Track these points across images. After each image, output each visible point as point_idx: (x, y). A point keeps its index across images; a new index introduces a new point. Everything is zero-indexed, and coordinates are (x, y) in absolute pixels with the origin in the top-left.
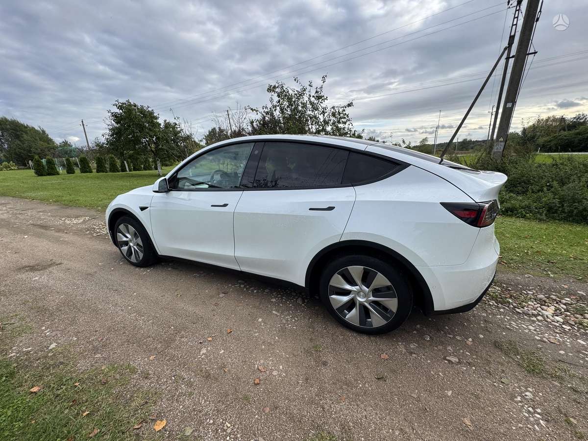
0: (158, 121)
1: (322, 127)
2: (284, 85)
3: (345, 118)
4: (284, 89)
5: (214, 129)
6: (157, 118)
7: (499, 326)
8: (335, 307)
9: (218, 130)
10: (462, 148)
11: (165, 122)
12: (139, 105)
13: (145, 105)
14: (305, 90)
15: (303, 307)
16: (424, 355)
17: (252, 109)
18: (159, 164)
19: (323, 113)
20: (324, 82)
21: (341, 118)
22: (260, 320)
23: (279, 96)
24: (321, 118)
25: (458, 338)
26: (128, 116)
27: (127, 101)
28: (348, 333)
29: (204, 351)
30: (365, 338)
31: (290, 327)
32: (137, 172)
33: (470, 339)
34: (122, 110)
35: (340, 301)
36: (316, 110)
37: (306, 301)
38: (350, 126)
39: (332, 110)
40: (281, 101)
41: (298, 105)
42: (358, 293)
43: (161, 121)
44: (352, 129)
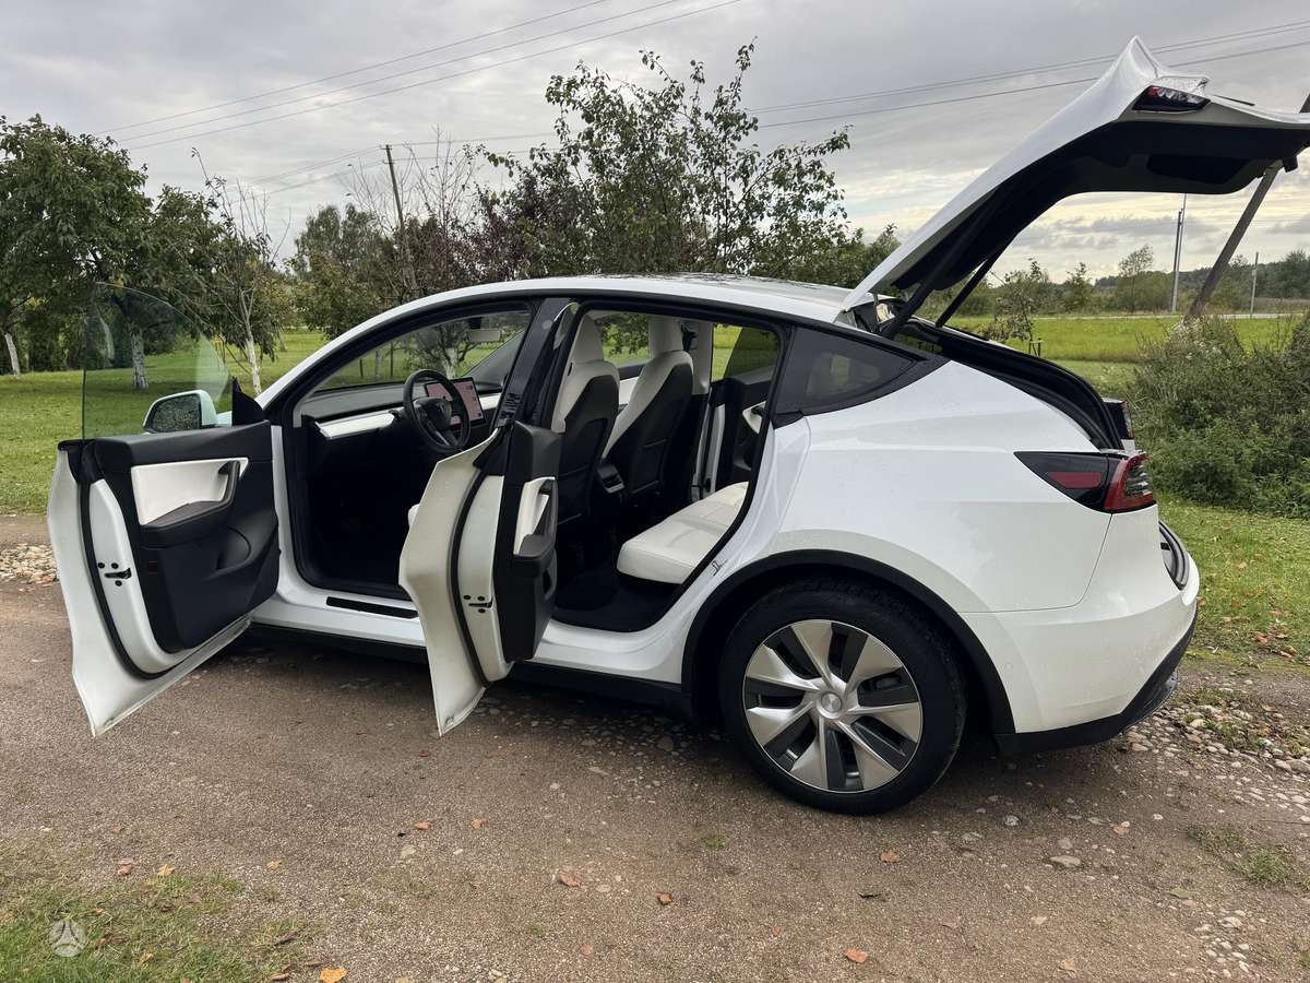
0: (140, 190)
1: (739, 222)
2: (606, 82)
3: (819, 188)
4: (608, 92)
5: (328, 215)
6: (138, 180)
7: (1215, 797)
8: (762, 739)
9: (343, 216)
10: (1286, 288)
11: (166, 193)
12: (75, 133)
13: (99, 137)
14: (678, 95)
15: (676, 758)
16: (994, 855)
17: (493, 159)
18: (137, 349)
19: (745, 173)
20: (744, 68)
21: (805, 189)
22: (555, 786)
23: (588, 117)
24: (737, 190)
25: (1095, 821)
26: (36, 173)
27: (32, 120)
28: (800, 815)
29: (408, 850)
30: (844, 824)
31: (640, 800)
32: (46, 375)
33: (1127, 824)
34: (17, 152)
35: (775, 723)
36: (718, 164)
37: (683, 744)
38: (839, 220)
39: (777, 161)
40: (596, 134)
41: (656, 146)
42: (823, 695)
43: (152, 191)
44: (843, 229)
